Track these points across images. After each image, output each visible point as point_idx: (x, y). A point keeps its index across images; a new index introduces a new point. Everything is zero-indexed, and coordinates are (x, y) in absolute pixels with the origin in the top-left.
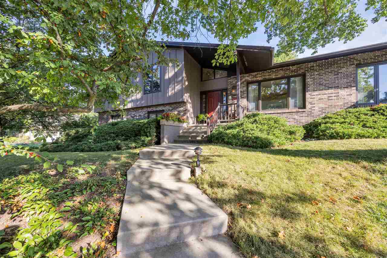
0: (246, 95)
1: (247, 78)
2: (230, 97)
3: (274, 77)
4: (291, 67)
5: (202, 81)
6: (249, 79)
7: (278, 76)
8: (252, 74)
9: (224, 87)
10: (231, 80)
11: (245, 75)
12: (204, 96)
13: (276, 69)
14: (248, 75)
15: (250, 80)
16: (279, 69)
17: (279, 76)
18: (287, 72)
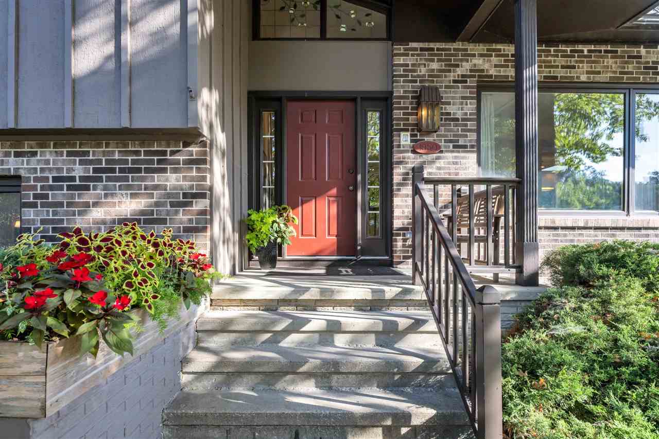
0: (473, 136)
1: (478, 61)
2: (405, 139)
3: (584, 78)
4: (643, 51)
5: (255, 35)
6: (486, 66)
7: (598, 78)
8: (499, 46)
9: (372, 83)
10: (410, 60)
11: (471, 47)
12: (268, 118)
13: (593, 48)
14: (481, 48)
15: (493, 72)
16: (603, 48)
17: (604, 77)
18: (630, 68)
